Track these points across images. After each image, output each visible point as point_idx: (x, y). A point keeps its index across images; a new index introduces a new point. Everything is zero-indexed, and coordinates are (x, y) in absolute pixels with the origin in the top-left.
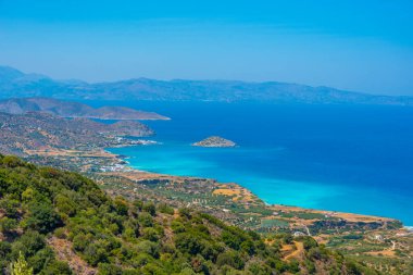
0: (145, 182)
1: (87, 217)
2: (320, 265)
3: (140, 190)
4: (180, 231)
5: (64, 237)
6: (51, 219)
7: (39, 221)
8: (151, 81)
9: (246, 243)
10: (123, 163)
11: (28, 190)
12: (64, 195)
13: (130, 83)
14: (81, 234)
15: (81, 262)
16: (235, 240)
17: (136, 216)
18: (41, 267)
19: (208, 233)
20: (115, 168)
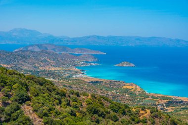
0: (92, 82)
1: (43, 97)
2: (157, 120)
3: (88, 86)
4: (90, 104)
5: (29, 105)
6: (24, 97)
7: (19, 98)
8: (98, 37)
9: (121, 109)
10: (83, 74)
11: (16, 85)
12: (34, 87)
13: (89, 37)
14: (37, 104)
15: (36, 116)
16: (116, 108)
17: (70, 96)
18: (17, 118)
19: (103, 105)
20: (80, 76)
